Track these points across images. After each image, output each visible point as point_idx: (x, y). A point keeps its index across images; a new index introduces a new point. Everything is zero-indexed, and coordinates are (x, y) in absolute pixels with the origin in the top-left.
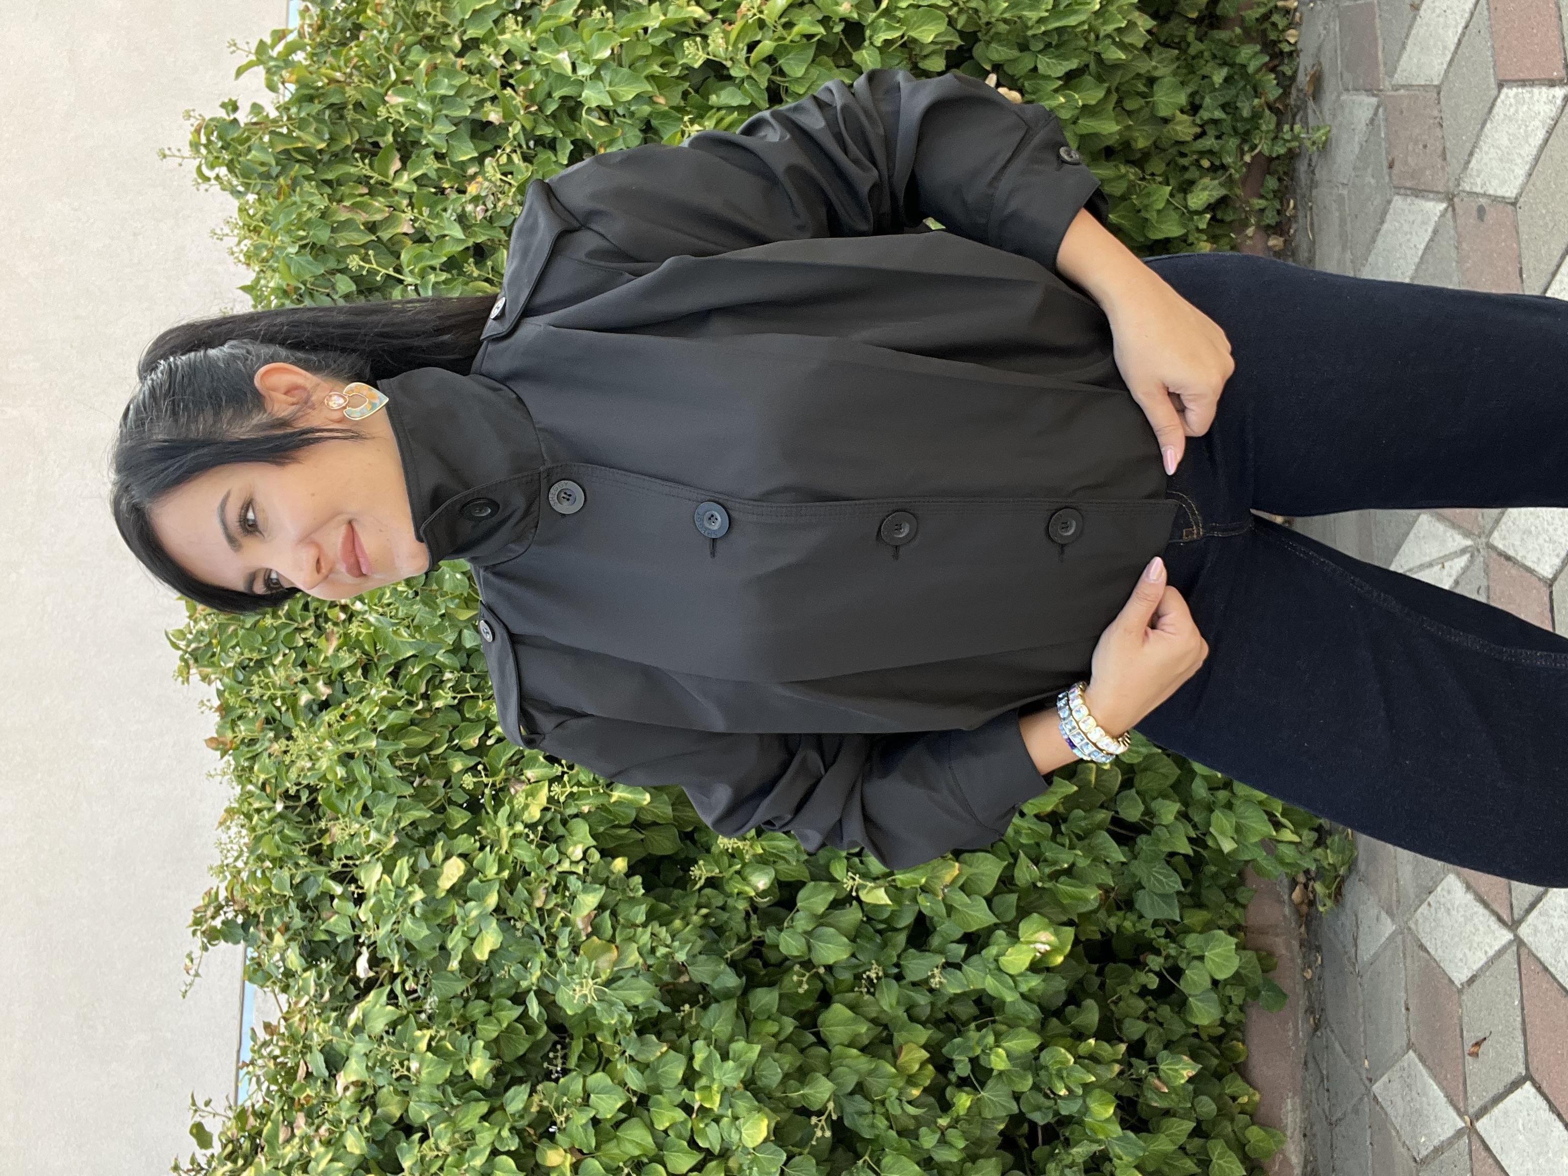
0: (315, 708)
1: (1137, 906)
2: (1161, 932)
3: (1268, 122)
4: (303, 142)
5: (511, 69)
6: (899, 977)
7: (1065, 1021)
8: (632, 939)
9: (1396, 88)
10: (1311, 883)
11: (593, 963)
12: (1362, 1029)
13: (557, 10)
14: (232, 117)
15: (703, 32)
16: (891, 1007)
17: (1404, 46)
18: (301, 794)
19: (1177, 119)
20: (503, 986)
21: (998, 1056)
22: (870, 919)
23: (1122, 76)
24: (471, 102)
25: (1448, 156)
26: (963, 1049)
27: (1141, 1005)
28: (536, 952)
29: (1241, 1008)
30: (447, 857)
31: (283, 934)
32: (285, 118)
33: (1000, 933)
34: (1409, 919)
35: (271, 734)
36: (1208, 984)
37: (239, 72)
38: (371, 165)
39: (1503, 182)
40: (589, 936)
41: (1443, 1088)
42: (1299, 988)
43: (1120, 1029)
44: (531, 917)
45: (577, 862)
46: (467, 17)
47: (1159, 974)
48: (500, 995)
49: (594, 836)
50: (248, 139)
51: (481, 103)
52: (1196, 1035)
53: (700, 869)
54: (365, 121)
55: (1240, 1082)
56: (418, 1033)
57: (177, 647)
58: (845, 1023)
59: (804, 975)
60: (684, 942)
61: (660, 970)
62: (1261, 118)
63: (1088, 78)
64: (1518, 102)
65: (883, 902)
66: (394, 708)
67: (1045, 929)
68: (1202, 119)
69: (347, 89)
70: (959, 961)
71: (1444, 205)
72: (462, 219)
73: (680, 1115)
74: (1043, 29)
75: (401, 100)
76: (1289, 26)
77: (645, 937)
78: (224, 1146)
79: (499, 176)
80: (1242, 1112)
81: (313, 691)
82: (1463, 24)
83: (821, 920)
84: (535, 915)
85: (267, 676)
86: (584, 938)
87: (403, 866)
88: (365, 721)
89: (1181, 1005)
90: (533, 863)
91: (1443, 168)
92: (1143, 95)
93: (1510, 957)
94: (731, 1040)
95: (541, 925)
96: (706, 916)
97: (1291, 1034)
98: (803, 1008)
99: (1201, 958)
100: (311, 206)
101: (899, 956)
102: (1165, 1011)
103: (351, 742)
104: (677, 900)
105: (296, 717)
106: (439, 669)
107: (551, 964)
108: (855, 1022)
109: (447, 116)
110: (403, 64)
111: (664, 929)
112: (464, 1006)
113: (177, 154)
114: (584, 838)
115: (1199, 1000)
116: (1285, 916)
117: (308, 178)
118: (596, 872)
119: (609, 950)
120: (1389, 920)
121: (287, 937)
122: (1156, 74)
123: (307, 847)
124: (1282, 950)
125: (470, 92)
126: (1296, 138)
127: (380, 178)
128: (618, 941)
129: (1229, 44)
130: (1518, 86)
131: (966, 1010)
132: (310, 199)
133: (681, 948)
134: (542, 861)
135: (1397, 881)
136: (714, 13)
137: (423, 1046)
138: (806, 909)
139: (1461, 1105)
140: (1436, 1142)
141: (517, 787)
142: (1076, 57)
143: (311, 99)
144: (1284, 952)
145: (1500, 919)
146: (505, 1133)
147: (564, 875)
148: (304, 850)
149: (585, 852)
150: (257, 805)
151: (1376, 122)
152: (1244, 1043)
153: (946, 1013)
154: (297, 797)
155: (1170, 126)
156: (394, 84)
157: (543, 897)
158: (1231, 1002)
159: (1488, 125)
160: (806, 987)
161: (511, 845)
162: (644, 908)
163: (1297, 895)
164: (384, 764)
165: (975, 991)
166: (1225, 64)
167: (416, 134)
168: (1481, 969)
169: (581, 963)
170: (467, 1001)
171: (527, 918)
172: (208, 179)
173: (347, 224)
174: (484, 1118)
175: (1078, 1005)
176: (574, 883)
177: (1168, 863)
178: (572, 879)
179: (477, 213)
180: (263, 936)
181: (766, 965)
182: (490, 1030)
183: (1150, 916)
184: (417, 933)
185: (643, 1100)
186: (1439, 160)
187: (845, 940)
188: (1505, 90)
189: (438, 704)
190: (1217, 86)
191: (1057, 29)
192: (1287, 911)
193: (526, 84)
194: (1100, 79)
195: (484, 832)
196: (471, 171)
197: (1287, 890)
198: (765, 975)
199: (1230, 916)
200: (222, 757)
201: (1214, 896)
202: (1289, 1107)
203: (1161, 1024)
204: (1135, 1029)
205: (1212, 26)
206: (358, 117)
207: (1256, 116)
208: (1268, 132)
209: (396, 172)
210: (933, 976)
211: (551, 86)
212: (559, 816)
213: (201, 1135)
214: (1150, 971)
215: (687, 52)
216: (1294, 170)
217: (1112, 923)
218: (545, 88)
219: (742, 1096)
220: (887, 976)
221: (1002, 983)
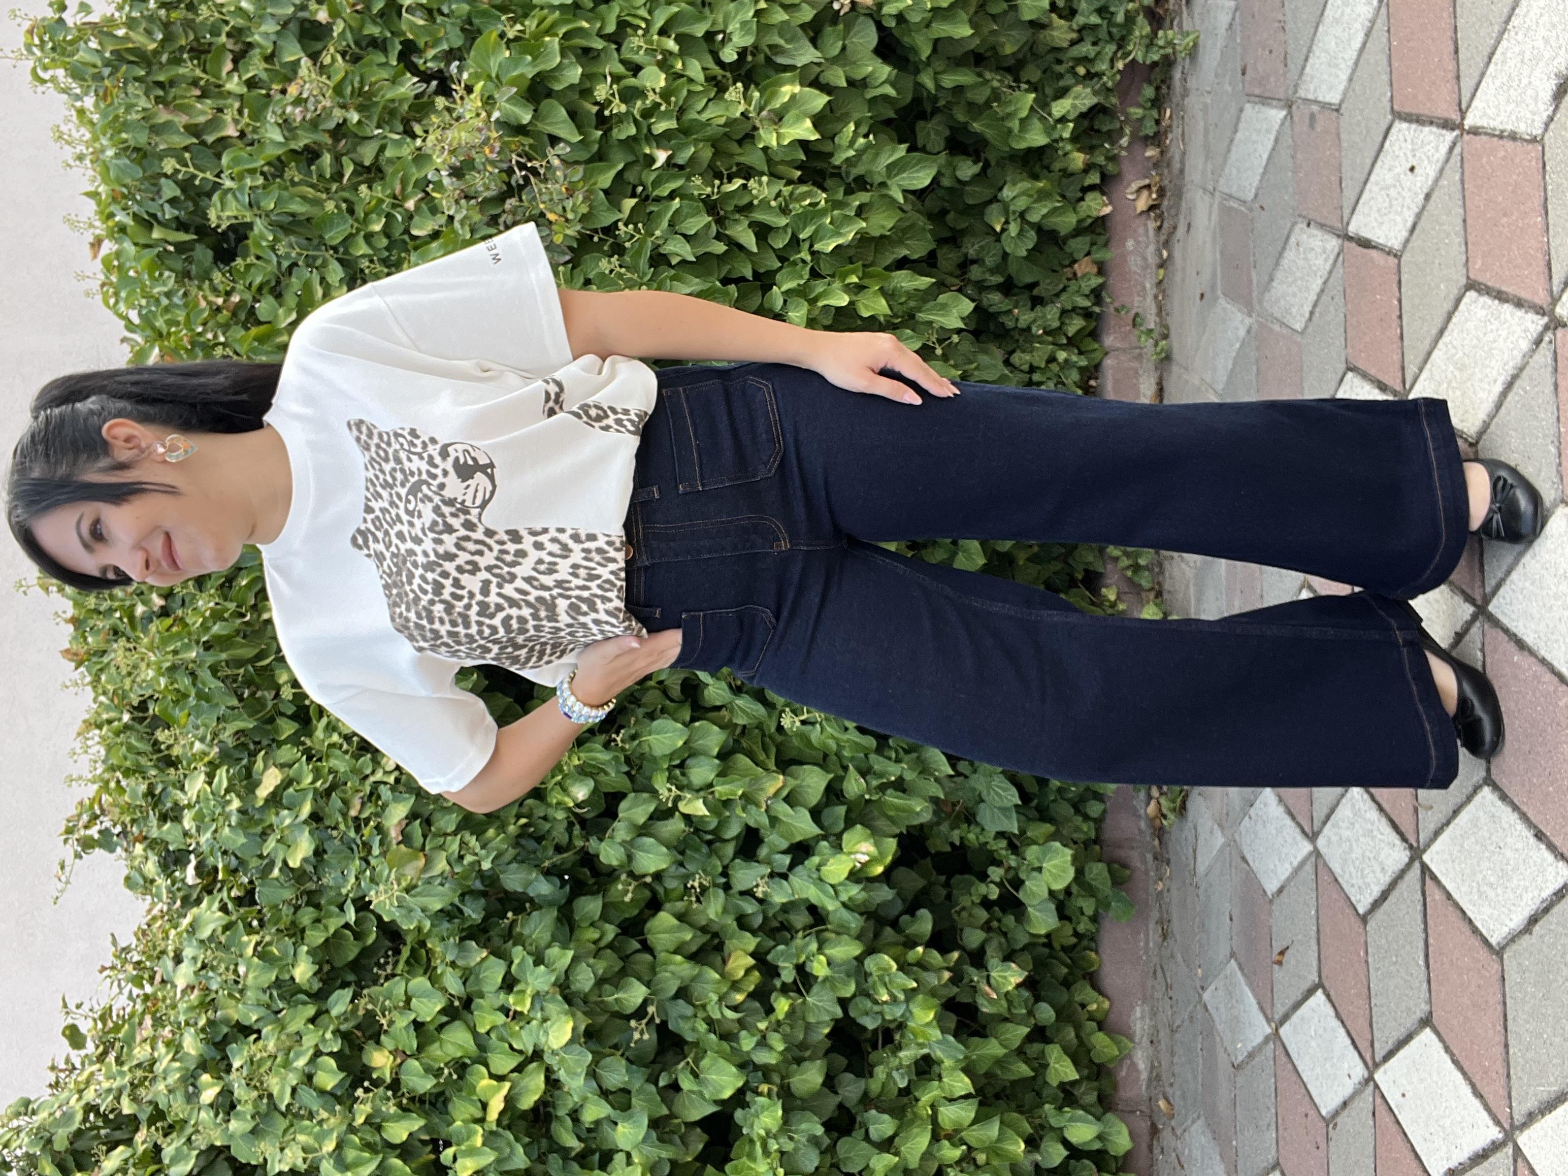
1: (979, 819)
2: (1003, 844)
3: (1142, 28)
4: (133, 42)
6: (727, 887)
7: (898, 930)
8: (442, 847)
12: (1197, 939)
14: (60, 17)
16: (719, 915)
19: (1055, 25)
20: (332, 893)
21: (820, 962)
22: (697, 831)
24: (297, 1)
25: (1289, 62)
26: (787, 956)
27: (983, 915)
28: (352, 860)
29: (1095, 918)
30: (267, 767)
31: (142, 843)
33: (824, 844)
34: (1235, 832)
36: (1045, 894)
38: (204, 67)
39: (1331, 88)
40: (399, 843)
41: (1256, 995)
42: (1151, 900)
43: (957, 939)
44: (347, 827)
45: (390, 772)
47: (1000, 885)
54: (197, 20)
55: (1089, 989)
56: (245, 938)
58: (670, 930)
59: (630, 885)
61: (468, 878)
62: (1135, 23)
65: (704, 814)
66: (220, 619)
67: (865, 840)
68: (1078, 24)
70: (784, 870)
71: (1283, 113)
72: (286, 124)
73: (500, 1019)
77: (454, 846)
78: (97, 1047)
80: (1091, 1019)
81: (147, 602)
83: (643, 831)
84: (350, 823)
86: (395, 846)
87: (222, 776)
89: (1021, 913)
90: (348, 773)
91: (1284, 74)
93: (1309, 868)
94: (549, 946)
95: (356, 833)
96: (525, 826)
97: (1141, 943)
98: (628, 916)
99: (1040, 870)
100: (130, 107)
101: (726, 866)
102: (1010, 920)
103: (172, 653)
108: (679, 930)
109: (272, 15)
111: (472, 838)
112: (295, 913)
115: (1038, 910)
116: (1140, 831)
117: (136, 80)
119: (417, 858)
120: (1219, 834)
121: (145, 846)
124: (1136, 862)
126: (1170, 43)
127: (212, 80)
128: (427, 848)
131: (799, 919)
132: (135, 101)
133: (487, 857)
134: (356, 771)
135: (1227, 795)
137: (250, 951)
138: (626, 819)
139: (1269, 1011)
140: (1250, 1049)
144: (1138, 864)
145: (1303, 832)
146: (329, 1035)
147: (377, 785)
148: (151, 761)
150: (107, 716)
152: (1097, 952)
153: (777, 922)
154: (144, 708)
155: (1047, 32)
157: (358, 807)
158: (1083, 913)
159: (1321, 29)
160: (631, 895)
161: (326, 755)
162: (456, 817)
163: (1152, 808)
164: (205, 674)
165: (802, 900)
168: (1287, 879)
170: (297, 908)
171: (343, 827)
172: (44, 81)
173: (167, 127)
174: (312, 1020)
175: (913, 915)
176: (384, 793)
178: (382, 788)
179: (298, 115)
182: (316, 937)
183: (992, 828)
184: (234, 841)
185: (467, 1003)
186: (1281, 66)
187: (664, 850)
192: (1143, 825)
195: (309, 743)
197: (1143, 805)
198: (592, 884)
199: (1078, 829)
200: (77, 669)
201: (1059, 810)
202: (1138, 1015)
203: (1005, 934)
204: (973, 938)
206: (191, 16)
207: (1130, 19)
208: (1142, 38)
209: (227, 74)
210: (757, 886)
213: (74, 1037)
214: (992, 881)
216: (1171, 78)
217: (957, 835)
219: (553, 1000)
220: (716, 885)
221: (825, 892)
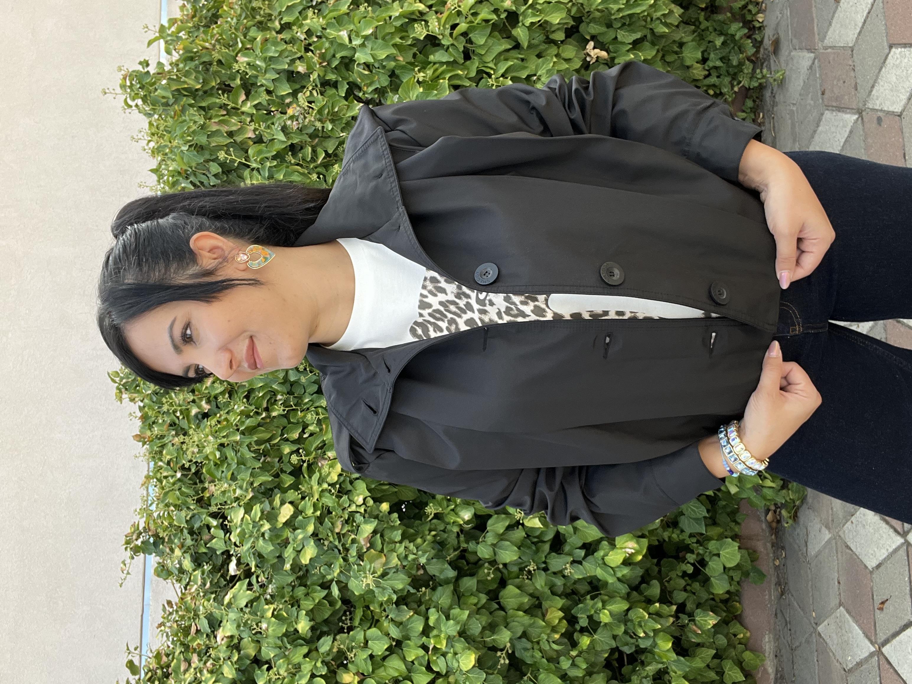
0: (200, 417)
1: (680, 525)
2: (694, 540)
4: (188, 84)
5: (311, 41)
7: (641, 593)
8: (393, 550)
9: (826, 48)
10: (778, 510)
11: (373, 565)
12: (811, 594)
13: (338, 5)
14: (146, 70)
15: (424, 18)
16: (542, 587)
17: (830, 24)
18: (191, 467)
19: (694, 67)
20: (315, 578)
21: (604, 614)
22: (528, 536)
23: (665, 42)
24: (288, 60)
25: (859, 88)
26: (584, 611)
27: (682, 583)
28: (337, 559)
29: (738, 583)
30: (283, 503)
31: (180, 549)
32: (175, 70)
33: (605, 543)
34: (839, 531)
35: (173, 433)
36: (722, 570)
37: (150, 43)
38: (228, 98)
39: (893, 103)
40: (368, 549)
41: (861, 628)
42: (772, 571)
43: (672, 598)
44: (334, 538)
45: (360, 506)
46: (283, 10)
47: (693, 564)
48: (313, 584)
49: (369, 490)
50: (154, 83)
51: (293, 61)
52: (713, 599)
53: (431, 508)
54: (223, 72)
55: (738, 625)
56: (266, 607)
57: (115, 382)
58: (515, 596)
59: (491, 569)
60: (425, 552)
61: (411, 569)
62: (743, 65)
63: (647, 44)
64: (902, 57)
65: (537, 526)
66: (248, 416)
67: (631, 540)
68: (708, 66)
69: (213, 53)
70: (581, 559)
71: (857, 116)
72: (284, 129)
73: (421, 652)
74: (621, 15)
75: (246, 59)
76: (758, 13)
77: (401, 549)
78: (146, 674)
79: (307, 104)
80: (740, 643)
81: (199, 407)
82: (867, 11)
83: (502, 537)
84: (336, 536)
85: (171, 398)
86: (365, 550)
88: (232, 424)
89: (706, 581)
90: (334, 507)
91: (855, 95)
92: (676, 53)
93: (902, 552)
94: (451, 608)
95: (339, 542)
96: (434, 536)
97: (767, 597)
98: (491, 588)
99: (718, 555)
100: (195, 122)
101: (546, 557)
102: (696, 586)
103: (224, 437)
104: (417, 527)
105: (189, 422)
106: (274, 393)
107: (345, 566)
108: (520, 596)
109: (273, 69)
110: (245, 37)
111: (412, 544)
112: (292, 590)
113: (113, 92)
114: (364, 491)
115: (717, 580)
116: (762, 529)
117: (191, 105)
118: (371, 511)
119: (380, 557)
120: (827, 532)
121: (183, 551)
122: (685, 40)
123: (195, 498)
124: (761, 548)
125: (286, 54)
126: (764, 77)
127: (233, 105)
128: (385, 551)
129: (724, 22)
130: (901, 48)
131: (583, 588)
132: (193, 118)
133: (423, 556)
134: (339, 505)
135: (832, 509)
136: (430, 7)
137: (269, 614)
138: (493, 531)
139: (873, 638)
140: (858, 660)
141: (323, 462)
142: (640, 31)
143: (192, 59)
144: (762, 550)
145: (896, 531)
146: (319, 664)
147: (352, 514)
148: (193, 500)
149: (364, 499)
150: (165, 474)
151: (813, 68)
152: (740, 603)
153: (572, 590)
154: (189, 469)
155: (691, 70)
156: (240, 51)
157: (340, 527)
158: (733, 580)
159: (883, 69)
160: (492, 576)
161: (320, 496)
162: (400, 532)
163: (770, 517)
164: (244, 450)
165: (590, 577)
166: (721, 34)
167: (254, 79)
168: (885, 559)
169: (365, 565)
170: (294, 587)
171: (331, 539)
172: (131, 107)
173: (217, 133)
174: (306, 656)
175: (648, 583)
176: (359, 518)
177: (698, 499)
178: (357, 516)
179: (294, 125)
180: (168, 550)
181: (468, 563)
182: (307, 604)
183: (688, 531)
184: (266, 549)
185: (399, 644)
186: (853, 90)
187: (516, 548)
188: (893, 50)
189: (274, 414)
190: (718, 47)
191: (629, 15)
192: (764, 526)
193: (320, 49)
194: (653, 44)
195: (303, 489)
196: (288, 101)
197: (763, 514)
198: (468, 569)
199: (732, 529)
200: (143, 446)
201: (723, 518)
202: (767, 640)
203: (694, 593)
204: (680, 596)
205: (713, 12)
206: (220, 69)
207: (741, 64)
208: (747, 74)
209: (243, 101)
210: (566, 569)
211: (335, 51)
212: (348, 479)
213: (132, 667)
214: (688, 563)
215: (416, 30)
216: (762, 96)
217: (666, 535)
218: (332, 51)
219: (459, 641)
220: (538, 568)
221: (606, 572)
